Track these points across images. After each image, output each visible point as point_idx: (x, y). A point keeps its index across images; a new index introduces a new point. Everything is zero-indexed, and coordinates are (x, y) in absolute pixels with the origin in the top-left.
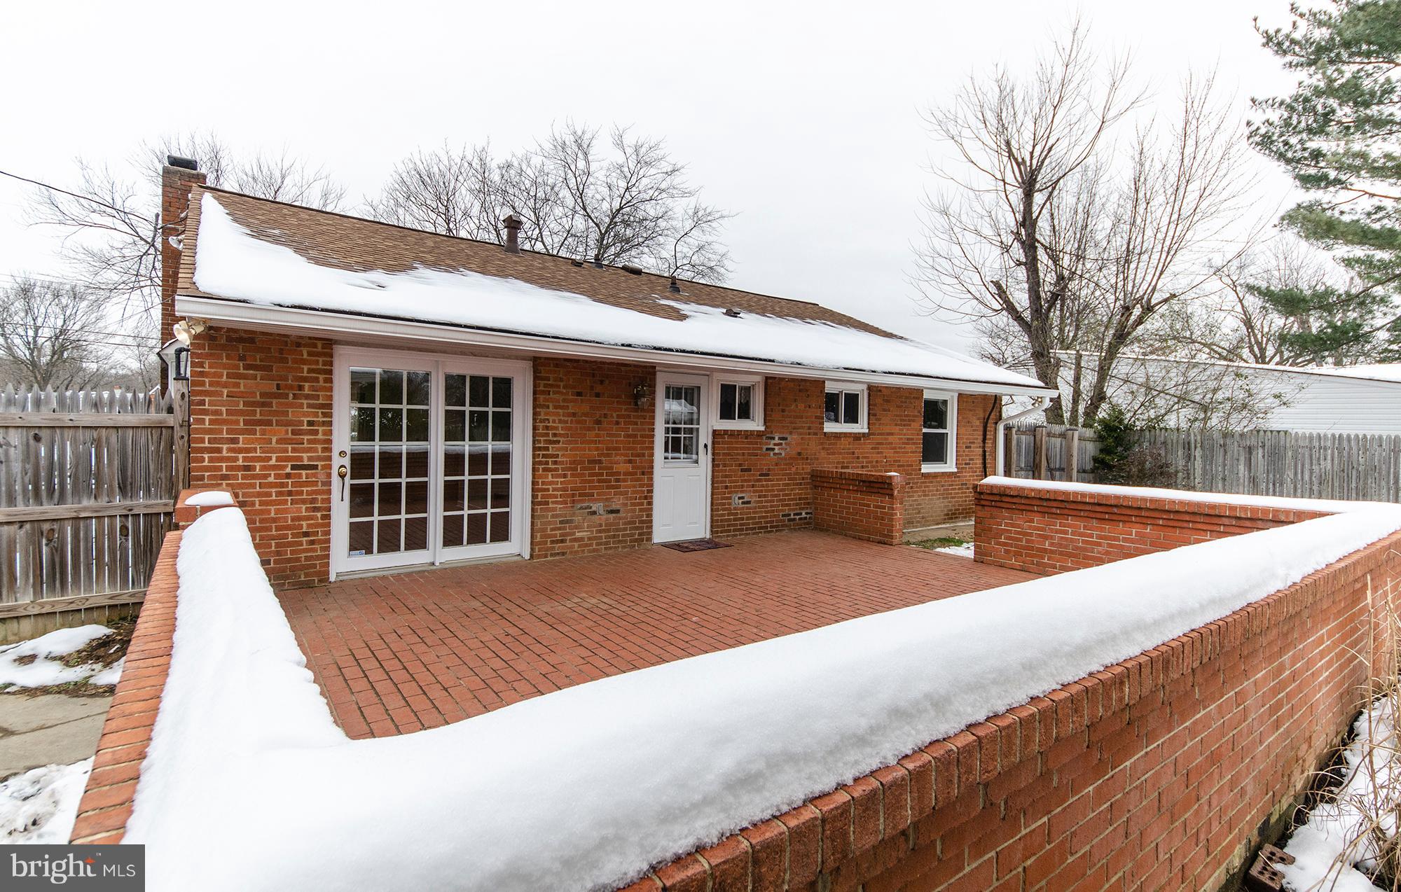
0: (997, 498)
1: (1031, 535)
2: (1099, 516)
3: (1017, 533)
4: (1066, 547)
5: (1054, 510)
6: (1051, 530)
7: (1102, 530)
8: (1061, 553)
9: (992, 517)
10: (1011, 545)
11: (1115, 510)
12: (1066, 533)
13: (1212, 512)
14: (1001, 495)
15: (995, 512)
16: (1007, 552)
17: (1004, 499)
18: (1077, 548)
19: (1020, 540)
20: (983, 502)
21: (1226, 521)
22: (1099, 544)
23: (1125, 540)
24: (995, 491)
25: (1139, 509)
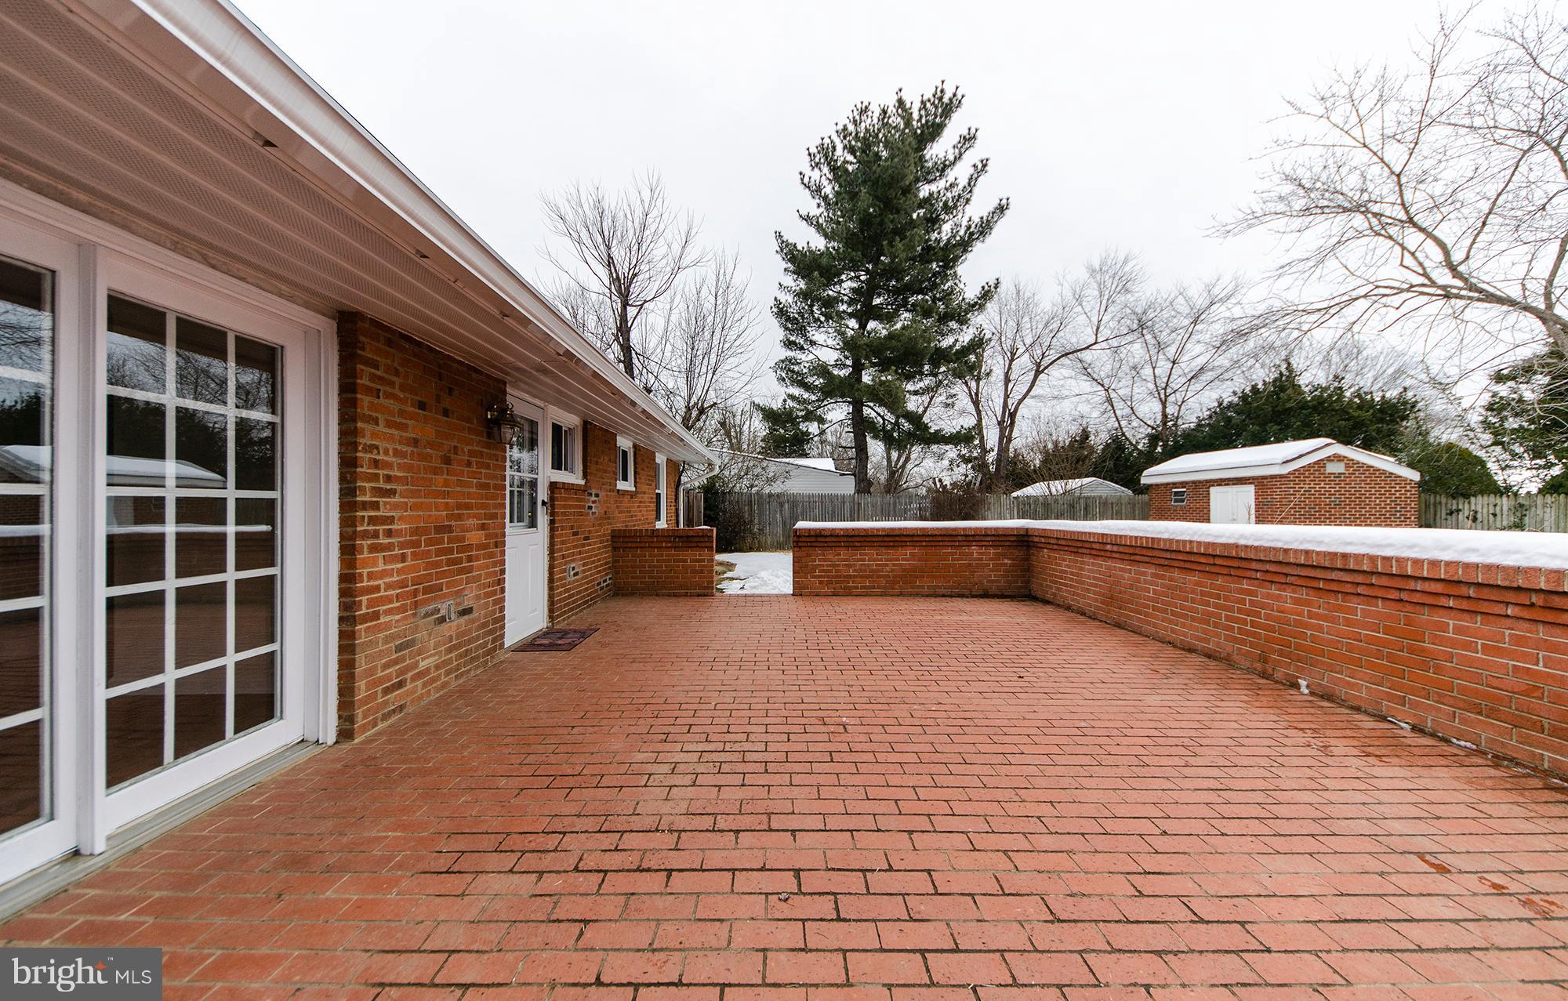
0: (813, 539)
1: (838, 565)
2: (886, 544)
3: (828, 566)
4: (865, 571)
5: (856, 544)
6: (854, 560)
7: (888, 554)
8: (862, 577)
9: (808, 555)
10: (823, 577)
11: (898, 539)
12: (864, 560)
13: (954, 533)
14: (816, 536)
15: (811, 551)
16: (821, 583)
17: (819, 539)
18: (873, 570)
19: (831, 571)
20: (800, 544)
21: (960, 538)
22: (887, 565)
23: (903, 559)
24: (812, 533)
25: (913, 536)
